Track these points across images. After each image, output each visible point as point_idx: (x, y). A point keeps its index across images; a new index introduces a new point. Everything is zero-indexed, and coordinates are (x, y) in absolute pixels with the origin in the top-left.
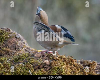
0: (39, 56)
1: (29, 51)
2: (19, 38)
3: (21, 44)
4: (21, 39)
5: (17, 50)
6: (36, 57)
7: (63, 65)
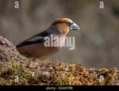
0: (35, 67)
1: (21, 61)
2: (5, 44)
3: (9, 52)
4: (9, 45)
5: (4, 60)
6: (32, 68)
7: (69, 77)
